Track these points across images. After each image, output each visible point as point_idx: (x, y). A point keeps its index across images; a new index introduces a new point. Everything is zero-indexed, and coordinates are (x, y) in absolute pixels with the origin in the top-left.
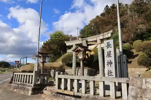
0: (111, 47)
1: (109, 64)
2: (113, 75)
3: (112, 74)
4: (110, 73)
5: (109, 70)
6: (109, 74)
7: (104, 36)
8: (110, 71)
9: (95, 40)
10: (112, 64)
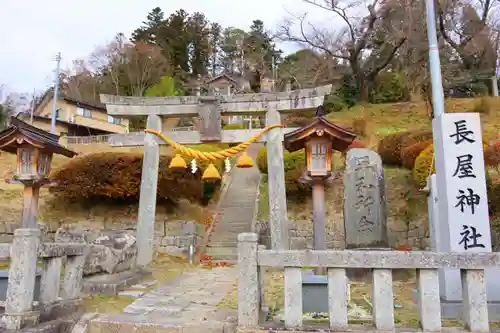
0: (471, 141)
1: (465, 201)
2: (482, 246)
3: (479, 241)
4: (470, 236)
5: (466, 227)
6: (466, 239)
7: (297, 99)
8: (471, 230)
9: (261, 109)
10: (477, 203)
